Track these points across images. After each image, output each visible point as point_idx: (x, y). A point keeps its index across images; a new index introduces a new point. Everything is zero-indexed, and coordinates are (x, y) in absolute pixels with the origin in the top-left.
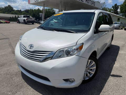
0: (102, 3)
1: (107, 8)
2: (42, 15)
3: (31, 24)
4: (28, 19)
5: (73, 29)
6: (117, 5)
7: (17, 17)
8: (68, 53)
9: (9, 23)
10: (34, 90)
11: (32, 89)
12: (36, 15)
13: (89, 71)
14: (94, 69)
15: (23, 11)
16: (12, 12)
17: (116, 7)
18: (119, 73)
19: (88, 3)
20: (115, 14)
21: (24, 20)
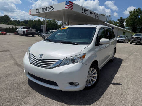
0: (107, 16)
1: (112, 21)
2: (44, 27)
3: (32, 36)
4: (28, 30)
5: (77, 41)
6: (122, 18)
7: (14, 28)
8: (73, 61)
9: (6, 34)
10: (41, 95)
11: (40, 95)
12: (37, 27)
13: (91, 78)
14: (96, 76)
15: (21, 22)
16: (9, 22)
17: (121, 20)
18: (119, 82)
19: (93, 16)
20: (121, 27)
21: (24, 32)
